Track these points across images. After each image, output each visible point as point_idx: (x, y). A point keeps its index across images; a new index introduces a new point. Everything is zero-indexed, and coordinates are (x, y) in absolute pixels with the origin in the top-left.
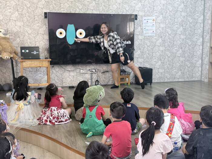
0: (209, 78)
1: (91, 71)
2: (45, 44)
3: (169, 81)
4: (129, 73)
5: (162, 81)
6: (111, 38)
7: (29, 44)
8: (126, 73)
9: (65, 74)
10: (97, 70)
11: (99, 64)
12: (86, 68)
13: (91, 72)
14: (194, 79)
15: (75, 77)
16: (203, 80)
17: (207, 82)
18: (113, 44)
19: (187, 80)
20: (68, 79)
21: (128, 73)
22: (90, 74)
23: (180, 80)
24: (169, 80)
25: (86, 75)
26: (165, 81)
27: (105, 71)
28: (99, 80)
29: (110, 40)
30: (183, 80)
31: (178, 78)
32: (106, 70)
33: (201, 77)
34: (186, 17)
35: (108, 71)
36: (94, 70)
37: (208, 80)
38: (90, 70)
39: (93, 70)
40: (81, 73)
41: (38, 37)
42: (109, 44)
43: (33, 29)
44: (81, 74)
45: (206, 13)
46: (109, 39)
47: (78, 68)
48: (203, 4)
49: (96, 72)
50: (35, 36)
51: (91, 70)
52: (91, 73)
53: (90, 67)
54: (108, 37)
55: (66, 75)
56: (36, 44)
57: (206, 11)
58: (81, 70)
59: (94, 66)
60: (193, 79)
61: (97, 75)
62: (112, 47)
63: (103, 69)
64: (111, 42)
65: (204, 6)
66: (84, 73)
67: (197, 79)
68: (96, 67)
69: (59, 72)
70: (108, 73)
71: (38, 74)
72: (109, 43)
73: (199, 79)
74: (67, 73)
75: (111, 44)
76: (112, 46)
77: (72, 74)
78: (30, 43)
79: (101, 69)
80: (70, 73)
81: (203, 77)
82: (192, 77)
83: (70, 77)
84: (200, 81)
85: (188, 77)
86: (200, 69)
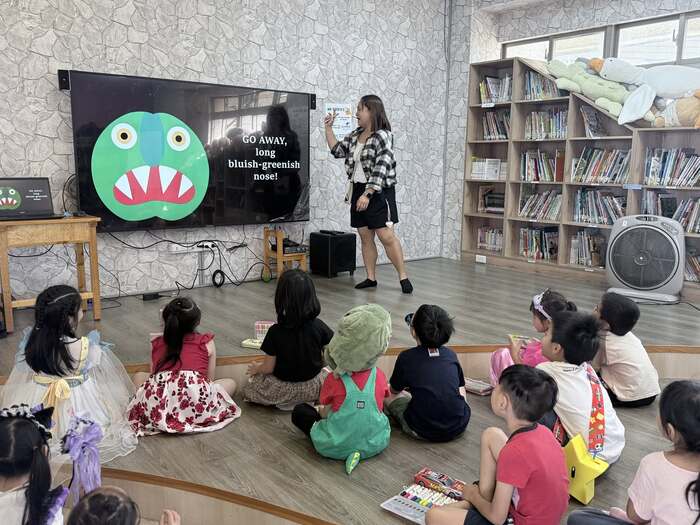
1: (202, 246)
2: (61, 169)
6: (377, 143)
7: (7, 168)
9: (124, 258)
10: (216, 243)
11: (220, 227)
12: (186, 239)
13: (201, 249)
15: (156, 264)
16: (444, 255)
17: (457, 261)
18: (374, 160)
19: (416, 257)
20: (134, 271)
22: (198, 254)
25: (186, 257)
27: (237, 245)
28: (223, 271)
29: (373, 146)
32: (241, 242)
33: (442, 248)
34: (413, 108)
35: (246, 245)
36: (210, 244)
37: (459, 256)
38: (197, 243)
39: (206, 244)
40: (174, 254)
41: (36, 146)
42: (365, 154)
43: (20, 121)
44: (173, 258)
45: (453, 100)
46: (370, 142)
47: (164, 238)
48: (445, 80)
49: (215, 248)
50: (25, 143)
51: (201, 244)
52: (202, 252)
53: (198, 235)
54: (372, 135)
55: (127, 261)
56: (29, 171)
57: (451, 97)
58: (174, 246)
60: (428, 255)
62: (368, 166)
63: (231, 239)
64: (372, 152)
65: (448, 84)
66: (181, 254)
67: (433, 255)
68: (214, 235)
69: (107, 252)
70: (244, 249)
71: (41, 262)
72: (366, 151)
73: (437, 255)
74: (131, 257)
75: (368, 157)
76: (369, 162)
77: (146, 256)
78: (12, 166)
79: (228, 240)
80: (140, 255)
81: (445, 250)
82: (426, 249)
83: (140, 265)
84: (439, 259)
85: (417, 251)
86: (439, 230)
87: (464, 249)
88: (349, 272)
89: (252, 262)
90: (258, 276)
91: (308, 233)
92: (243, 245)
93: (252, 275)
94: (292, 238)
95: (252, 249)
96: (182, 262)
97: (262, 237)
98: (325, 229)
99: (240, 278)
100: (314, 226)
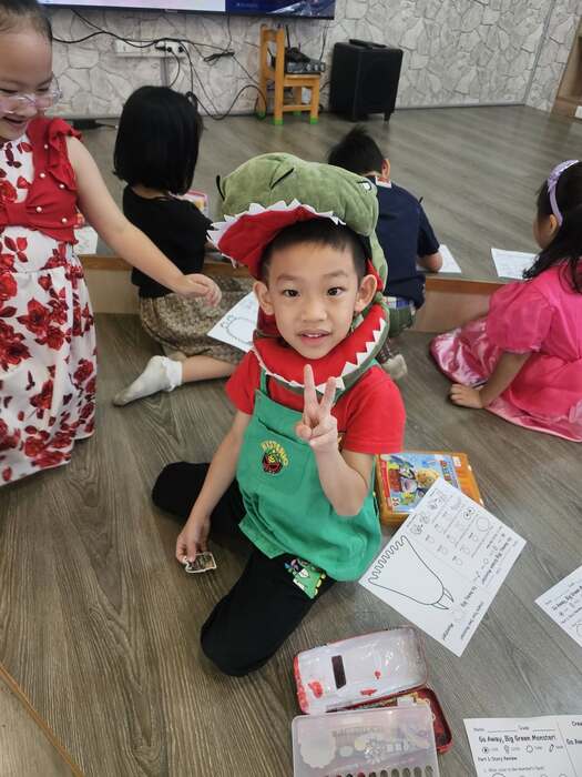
0: (557, 98)
1: (163, 49)
3: (436, 103)
4: (319, 69)
5: (415, 104)
8: (309, 67)
10: (186, 44)
12: (139, 32)
13: (161, 54)
14: (506, 96)
15: (95, 72)
16: (530, 103)
17: (546, 113)
19: (488, 101)
20: (64, 80)
21: (316, 69)
22: (158, 62)
23: (469, 101)
24: (438, 99)
25: (143, 65)
26: (425, 104)
27: (219, 52)
28: (195, 92)
30: (476, 102)
31: (464, 94)
32: (225, 47)
33: (528, 90)
35: (232, 54)
36: (175, 46)
37: (551, 105)
38: (156, 42)
39: (169, 44)
40: (120, 58)
44: (121, 63)
47: (104, 29)
49: (183, 55)
51: (161, 44)
52: (164, 59)
53: (158, 27)
58: (120, 43)
59: (172, 24)
60: (505, 100)
61: (188, 68)
63: (209, 40)
66: (131, 58)
67: (513, 100)
68: (182, 29)
70: (230, 61)
73: (519, 101)
77: (79, 58)
79: (205, 41)
80: (71, 55)
81: (533, 94)
82: (505, 90)
83: (72, 70)
84: (519, 107)
85: (491, 92)
86: (533, 58)
87: (561, 94)
88: (382, 115)
89: (243, 83)
90: (251, 108)
91: (331, 43)
92: (229, 54)
93: (240, 107)
94: (305, 50)
95: (243, 60)
96: (136, 72)
97: (258, 43)
98: (359, 38)
99: (223, 109)
100: (340, 31)
